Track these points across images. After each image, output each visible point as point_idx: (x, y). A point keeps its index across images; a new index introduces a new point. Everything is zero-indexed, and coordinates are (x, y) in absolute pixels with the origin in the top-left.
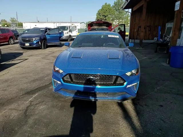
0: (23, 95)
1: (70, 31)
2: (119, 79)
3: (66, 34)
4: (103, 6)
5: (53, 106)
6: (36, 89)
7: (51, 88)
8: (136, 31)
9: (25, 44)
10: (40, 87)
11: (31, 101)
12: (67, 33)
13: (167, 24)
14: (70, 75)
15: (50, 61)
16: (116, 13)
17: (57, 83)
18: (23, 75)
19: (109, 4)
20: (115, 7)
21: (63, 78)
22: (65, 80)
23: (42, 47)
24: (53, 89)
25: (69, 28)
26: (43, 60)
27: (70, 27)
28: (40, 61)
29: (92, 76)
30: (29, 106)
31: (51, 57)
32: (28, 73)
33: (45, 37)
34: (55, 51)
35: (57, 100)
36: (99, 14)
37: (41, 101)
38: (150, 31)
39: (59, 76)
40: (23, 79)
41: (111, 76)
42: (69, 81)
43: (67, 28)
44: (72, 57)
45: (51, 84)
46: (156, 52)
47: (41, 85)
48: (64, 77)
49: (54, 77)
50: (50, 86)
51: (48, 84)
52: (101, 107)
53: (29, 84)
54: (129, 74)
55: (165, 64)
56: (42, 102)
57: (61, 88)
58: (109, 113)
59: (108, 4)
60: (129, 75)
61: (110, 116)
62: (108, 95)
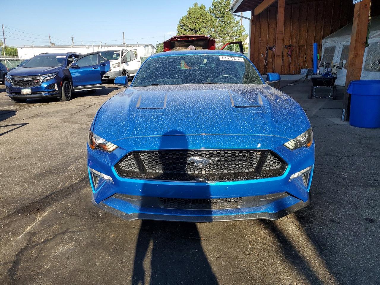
0: (8, 216)
1: (125, 61)
2: (270, 158)
3: (115, 67)
4: (190, 9)
5: (93, 244)
6: (47, 197)
7: (85, 191)
8: (264, 57)
9: (20, 90)
10: (56, 192)
11: (32, 234)
12: (117, 65)
13: (324, 41)
14: (136, 154)
15: (82, 126)
16: (218, 23)
17: (102, 180)
18: (13, 163)
19: (202, 5)
20: (215, 12)
21: (117, 166)
22: (125, 171)
23: (61, 97)
24: (93, 196)
25: (122, 55)
26: (65, 124)
27: (122, 52)
28: (57, 127)
29: (200, 155)
30: (25, 249)
31: (82, 117)
32: (27, 156)
33: (67, 74)
34: (91, 104)
35: (105, 225)
36: (182, 25)
37: (61, 231)
38: (291, 56)
39: (107, 160)
40: (11, 173)
41: (248, 151)
42: (135, 172)
43: (118, 55)
44: (138, 109)
45: (85, 181)
46: (311, 97)
47: (60, 186)
48: (121, 161)
49: (93, 162)
50: (84, 187)
51: (77, 183)
52: (224, 235)
53: (27, 186)
54: (290, 144)
55: (337, 121)
56: (64, 233)
57: (112, 191)
58: (247, 253)
59: (200, 5)
60: (291, 147)
61: (253, 261)
62: (242, 205)
